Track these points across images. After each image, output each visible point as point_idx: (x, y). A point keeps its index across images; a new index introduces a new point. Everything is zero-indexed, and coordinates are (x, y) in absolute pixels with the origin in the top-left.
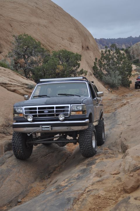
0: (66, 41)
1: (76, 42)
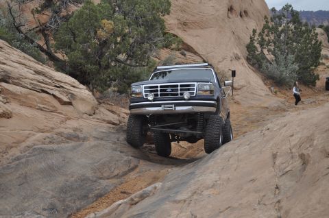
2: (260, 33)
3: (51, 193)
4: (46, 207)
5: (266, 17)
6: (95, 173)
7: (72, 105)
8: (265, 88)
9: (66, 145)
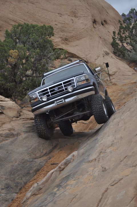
0: (66, 17)
1: (81, 16)
2: (118, 33)
3: (4, 177)
4: (3, 187)
5: (119, 21)
6: (30, 156)
7: (3, 114)
8: (131, 69)
9: (7, 142)
